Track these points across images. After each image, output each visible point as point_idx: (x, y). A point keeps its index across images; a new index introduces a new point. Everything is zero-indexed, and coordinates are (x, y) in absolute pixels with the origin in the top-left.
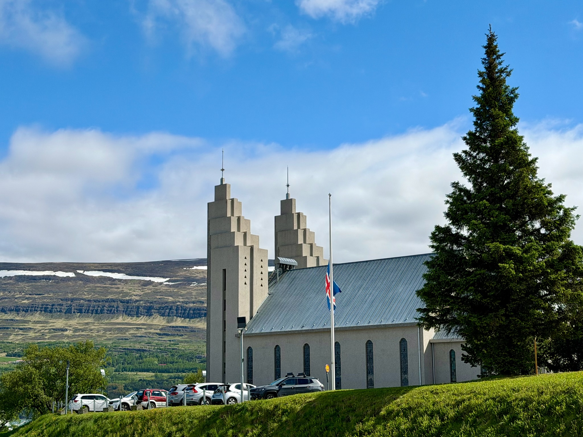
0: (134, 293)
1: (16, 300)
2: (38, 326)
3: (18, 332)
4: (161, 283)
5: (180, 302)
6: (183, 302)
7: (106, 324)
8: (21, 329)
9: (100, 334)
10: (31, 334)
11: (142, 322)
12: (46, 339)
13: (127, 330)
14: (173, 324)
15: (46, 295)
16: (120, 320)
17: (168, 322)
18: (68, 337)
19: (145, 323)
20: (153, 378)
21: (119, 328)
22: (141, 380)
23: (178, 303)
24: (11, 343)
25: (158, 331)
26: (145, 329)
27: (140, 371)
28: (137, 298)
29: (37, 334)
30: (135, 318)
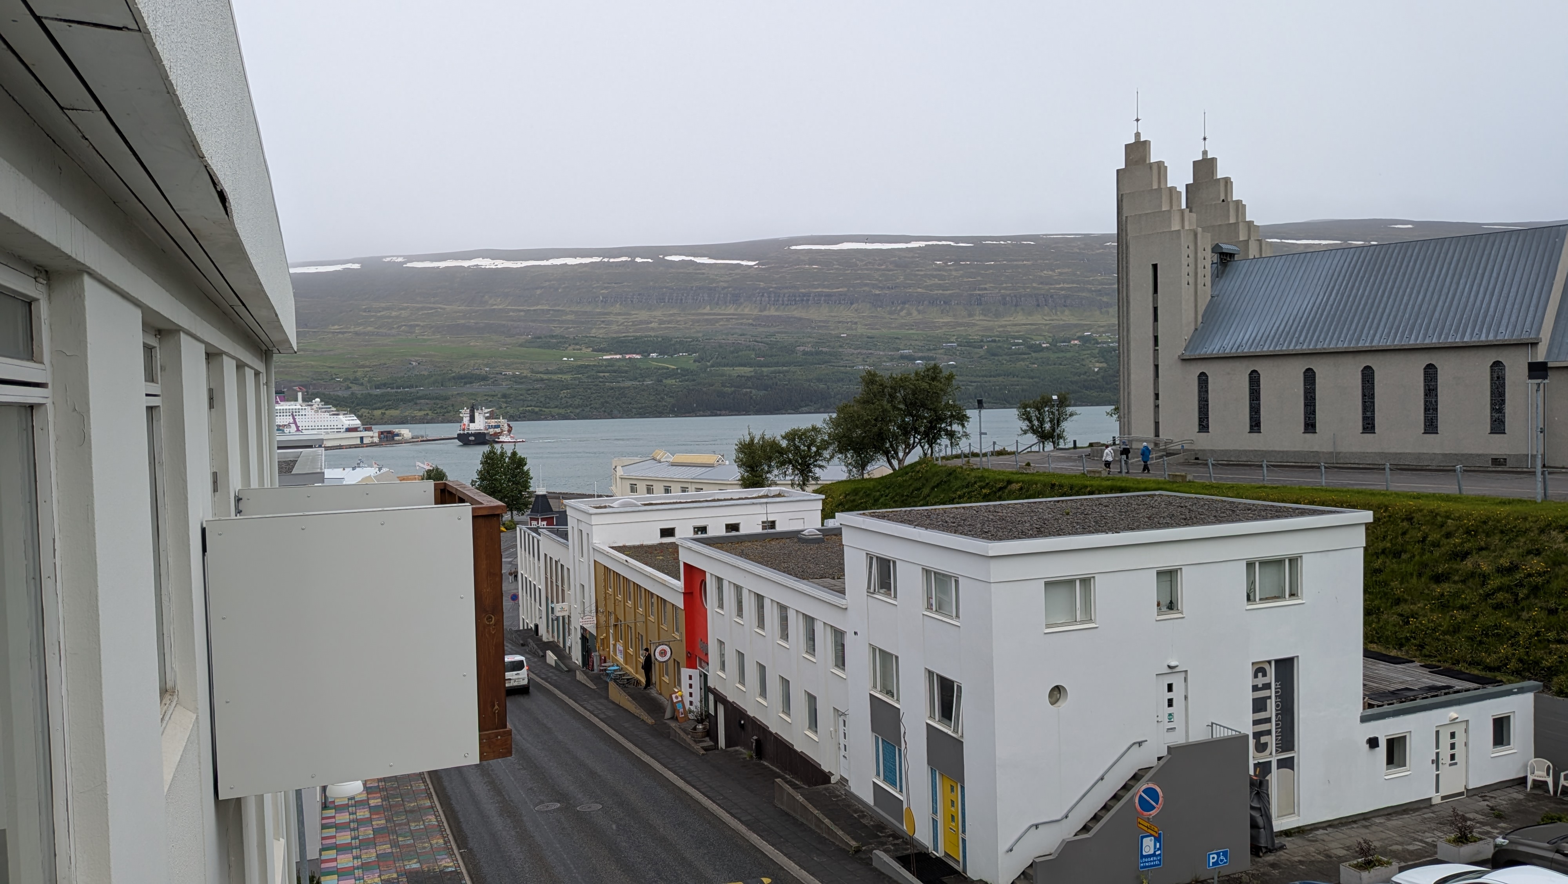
0: (722, 279)
1: (594, 290)
2: (620, 319)
3: (600, 325)
4: (751, 267)
5: (772, 288)
6: (775, 288)
7: (693, 314)
8: (603, 322)
9: (687, 325)
10: (614, 327)
11: (732, 311)
12: (630, 332)
13: (717, 321)
14: (766, 313)
15: (625, 284)
16: (707, 309)
17: (761, 311)
18: (653, 329)
19: (736, 312)
20: (753, 374)
21: (706, 320)
22: (739, 376)
23: (771, 289)
24: (595, 337)
25: (750, 321)
26: (736, 319)
27: (736, 366)
28: (725, 285)
29: (621, 327)
30: (723, 308)
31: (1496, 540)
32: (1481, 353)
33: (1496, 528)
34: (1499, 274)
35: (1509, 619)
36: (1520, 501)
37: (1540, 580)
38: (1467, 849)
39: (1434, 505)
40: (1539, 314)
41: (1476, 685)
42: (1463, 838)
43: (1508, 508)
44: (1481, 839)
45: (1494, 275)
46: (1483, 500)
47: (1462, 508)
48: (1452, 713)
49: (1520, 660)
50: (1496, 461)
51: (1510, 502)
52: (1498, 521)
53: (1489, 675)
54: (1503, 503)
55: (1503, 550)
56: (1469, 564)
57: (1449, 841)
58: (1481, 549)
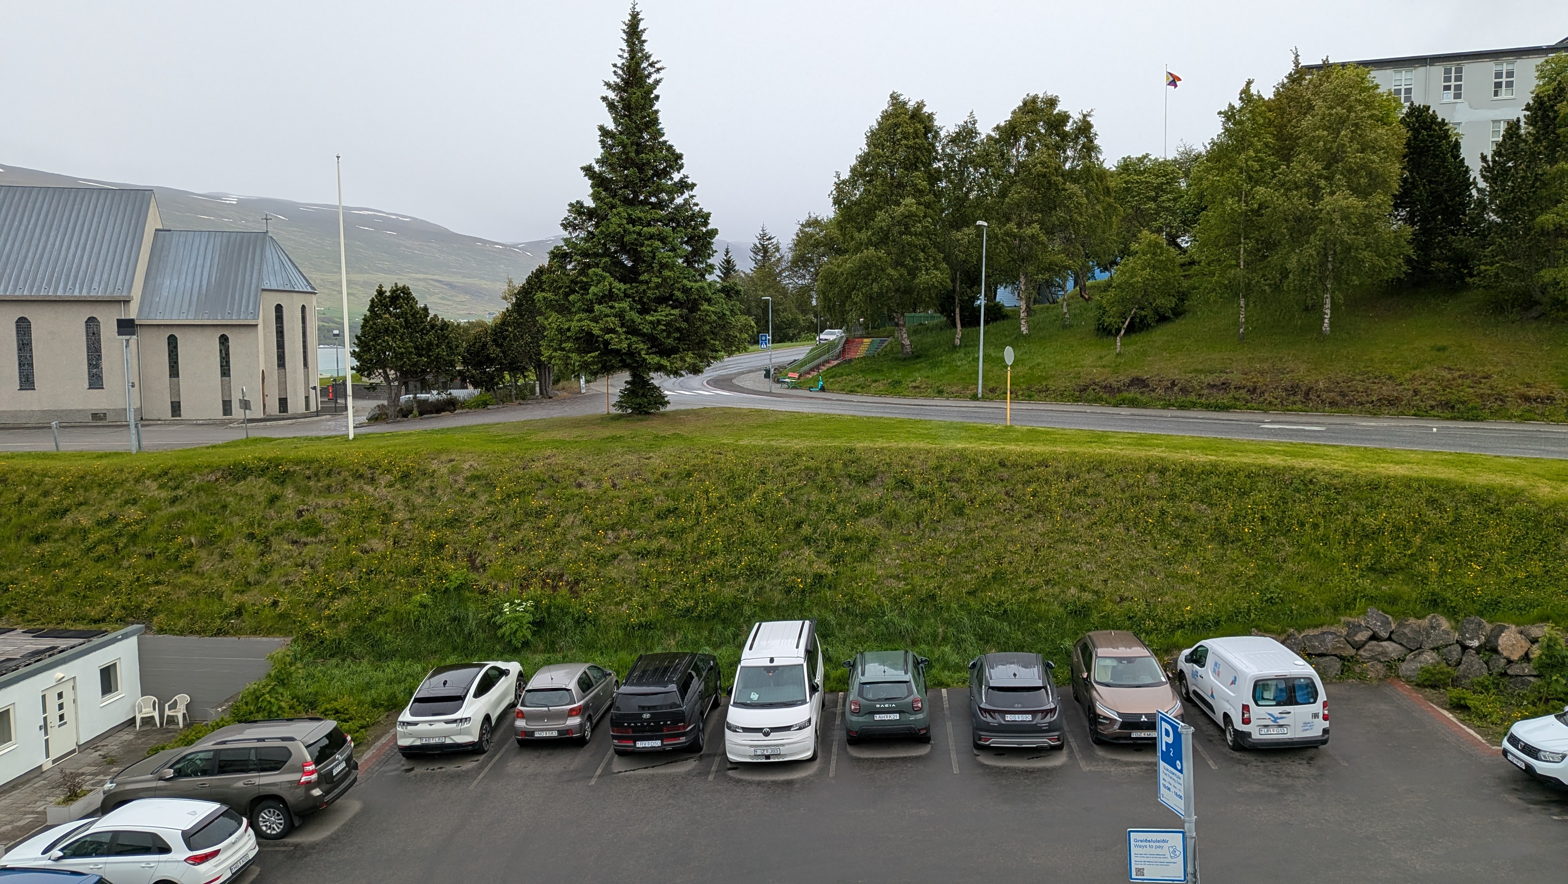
31: (94, 494)
32: (75, 308)
33: (93, 481)
34: (89, 231)
35: (110, 570)
36: (117, 454)
37: (137, 527)
38: (78, 806)
39: (29, 464)
40: (130, 272)
41: (81, 640)
42: (73, 795)
43: (104, 462)
44: (91, 790)
45: (85, 231)
46: (81, 455)
47: (59, 465)
48: (58, 673)
49: (124, 608)
50: (96, 416)
51: (106, 455)
52: (96, 475)
53: (94, 627)
54: (100, 457)
55: (101, 503)
56: (69, 522)
57: (59, 804)
58: (81, 504)
